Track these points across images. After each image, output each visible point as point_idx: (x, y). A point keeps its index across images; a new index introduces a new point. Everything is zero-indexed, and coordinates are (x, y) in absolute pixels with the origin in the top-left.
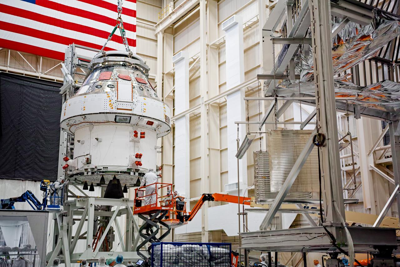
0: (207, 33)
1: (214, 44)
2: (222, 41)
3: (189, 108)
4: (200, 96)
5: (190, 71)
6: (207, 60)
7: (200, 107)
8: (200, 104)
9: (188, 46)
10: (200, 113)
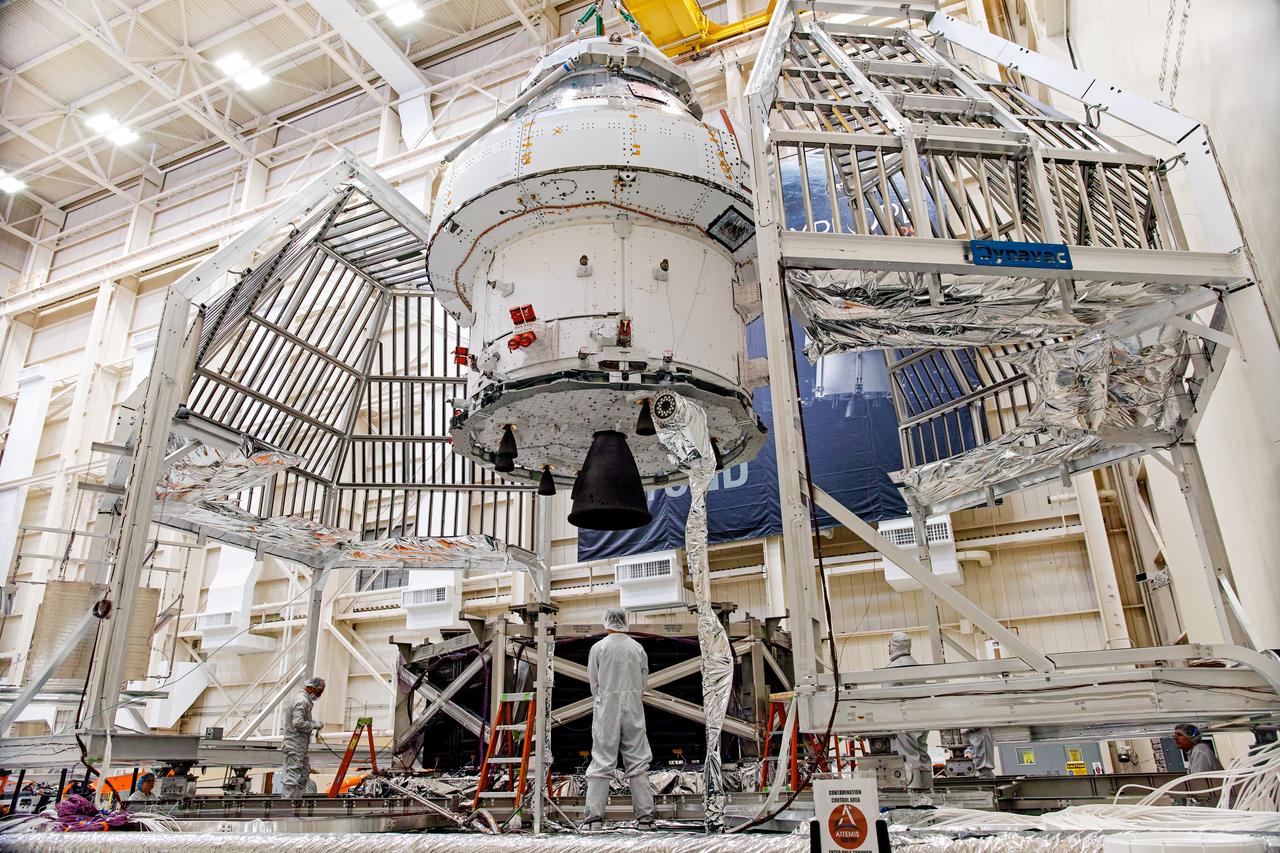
0: (101, 343)
1: (111, 367)
2: (128, 364)
3: (30, 475)
4: (58, 456)
5: (51, 404)
6: (90, 392)
7: (53, 478)
8: (55, 472)
9: (59, 356)
10: (51, 488)
